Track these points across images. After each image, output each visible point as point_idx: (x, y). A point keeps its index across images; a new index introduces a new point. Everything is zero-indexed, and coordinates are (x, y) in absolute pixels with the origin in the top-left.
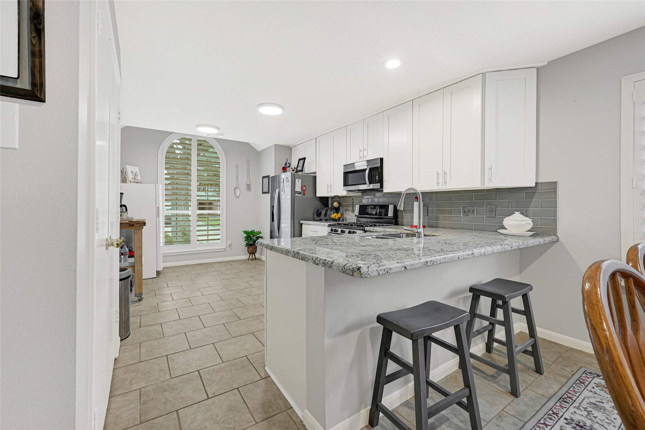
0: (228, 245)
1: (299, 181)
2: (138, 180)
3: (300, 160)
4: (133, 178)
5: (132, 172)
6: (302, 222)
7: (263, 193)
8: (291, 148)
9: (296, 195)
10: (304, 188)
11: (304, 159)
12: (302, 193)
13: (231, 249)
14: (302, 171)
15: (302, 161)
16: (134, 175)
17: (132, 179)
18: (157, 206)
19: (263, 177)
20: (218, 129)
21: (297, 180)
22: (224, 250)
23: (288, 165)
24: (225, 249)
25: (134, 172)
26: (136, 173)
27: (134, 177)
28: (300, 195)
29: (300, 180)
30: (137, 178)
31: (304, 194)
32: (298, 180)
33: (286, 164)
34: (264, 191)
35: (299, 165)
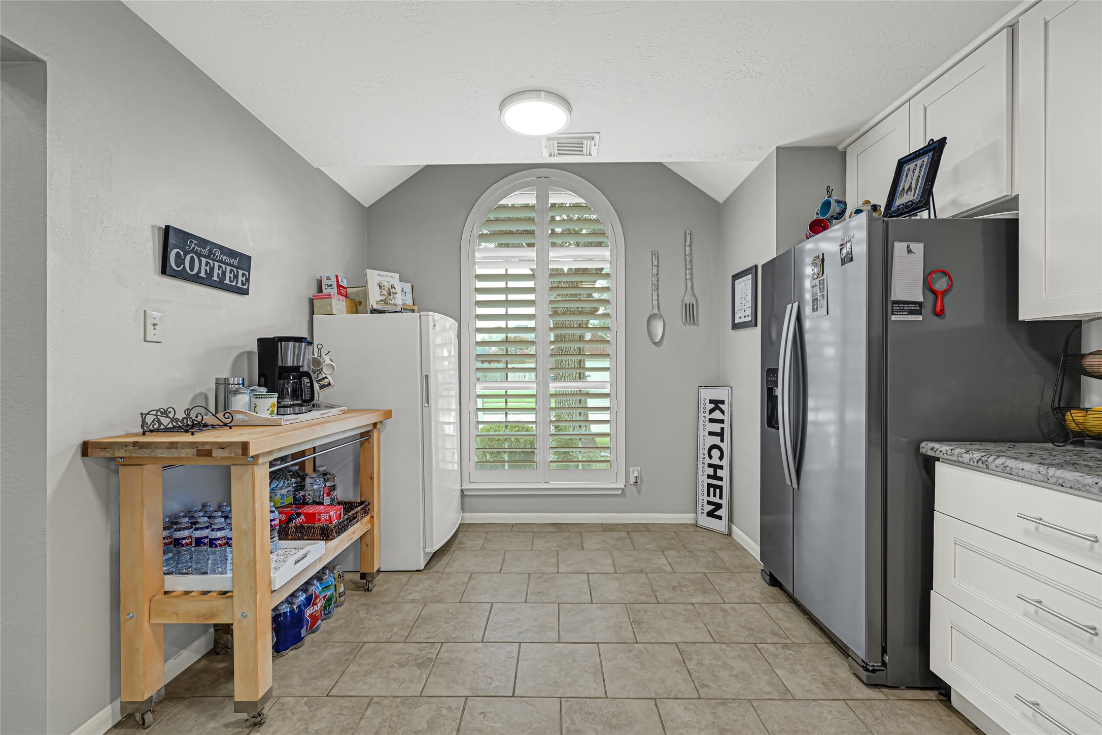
0: (632, 481)
1: (909, 251)
2: (395, 305)
3: (901, 163)
4: (381, 301)
5: (380, 287)
6: (927, 448)
7: (735, 326)
8: (843, 155)
9: (893, 318)
10: (941, 284)
11: (936, 148)
12: (928, 309)
13: (639, 492)
14: (926, 199)
15: (919, 162)
16: (385, 293)
17: (377, 302)
18: (424, 374)
19: (733, 276)
20: (566, 103)
21: (899, 248)
22: (620, 492)
23: (835, 208)
24: (623, 490)
25: (387, 285)
26: (393, 287)
27: (383, 298)
28: (920, 318)
29: (918, 248)
30: (393, 300)
31: (939, 313)
32: (904, 245)
33: (826, 205)
34: (737, 321)
35: (904, 184)
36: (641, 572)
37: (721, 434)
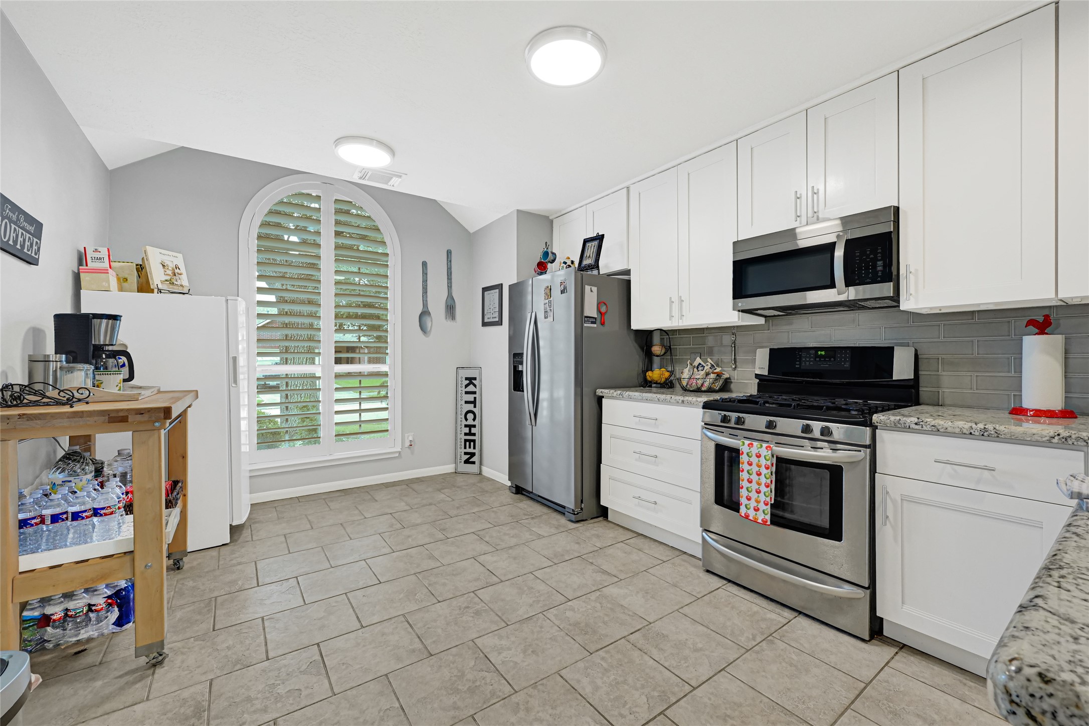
0: (407, 444)
1: (591, 291)
2: (182, 286)
3: (586, 241)
4: (166, 281)
5: (164, 266)
6: (599, 392)
7: (485, 324)
8: (552, 222)
9: (585, 325)
10: (603, 309)
11: (600, 238)
12: (598, 321)
13: (412, 453)
14: (596, 266)
15: (593, 243)
16: (170, 272)
17: (162, 282)
18: (231, 356)
19: (483, 289)
20: (392, 151)
21: (587, 288)
22: (397, 455)
23: (551, 257)
24: (400, 453)
25: (171, 266)
26: (177, 267)
27: (168, 278)
28: (595, 325)
29: (595, 289)
30: (179, 281)
31: (603, 324)
32: (589, 287)
33: (546, 254)
34: (486, 320)
35: (587, 253)
36: (430, 504)
37: (474, 402)
